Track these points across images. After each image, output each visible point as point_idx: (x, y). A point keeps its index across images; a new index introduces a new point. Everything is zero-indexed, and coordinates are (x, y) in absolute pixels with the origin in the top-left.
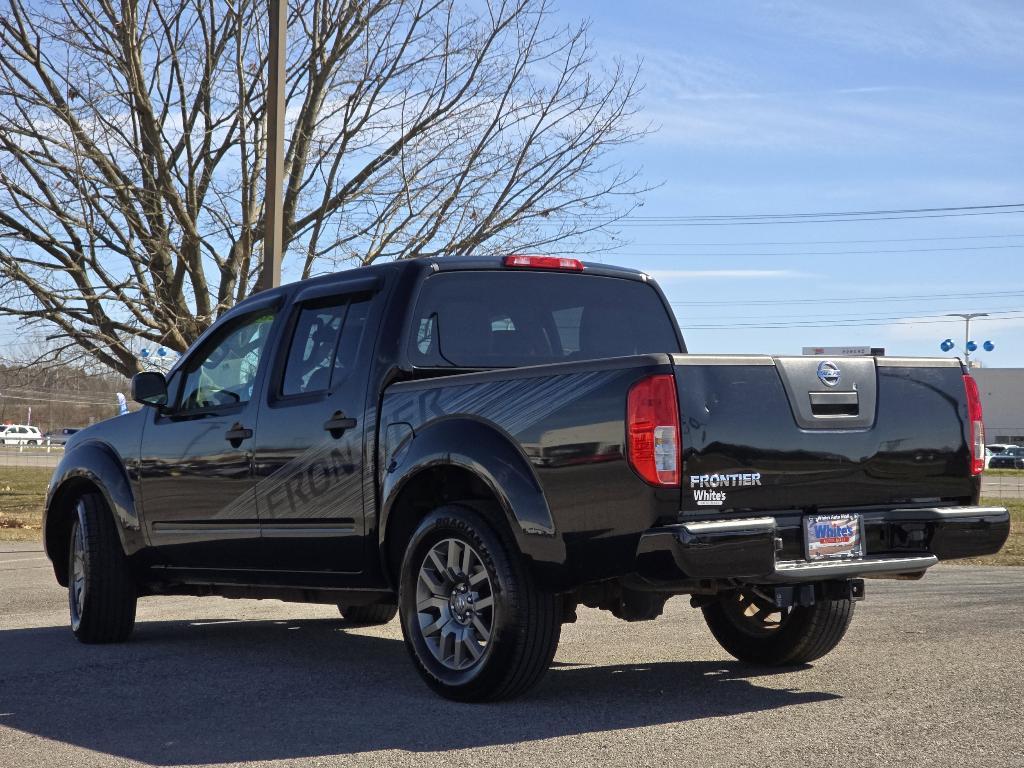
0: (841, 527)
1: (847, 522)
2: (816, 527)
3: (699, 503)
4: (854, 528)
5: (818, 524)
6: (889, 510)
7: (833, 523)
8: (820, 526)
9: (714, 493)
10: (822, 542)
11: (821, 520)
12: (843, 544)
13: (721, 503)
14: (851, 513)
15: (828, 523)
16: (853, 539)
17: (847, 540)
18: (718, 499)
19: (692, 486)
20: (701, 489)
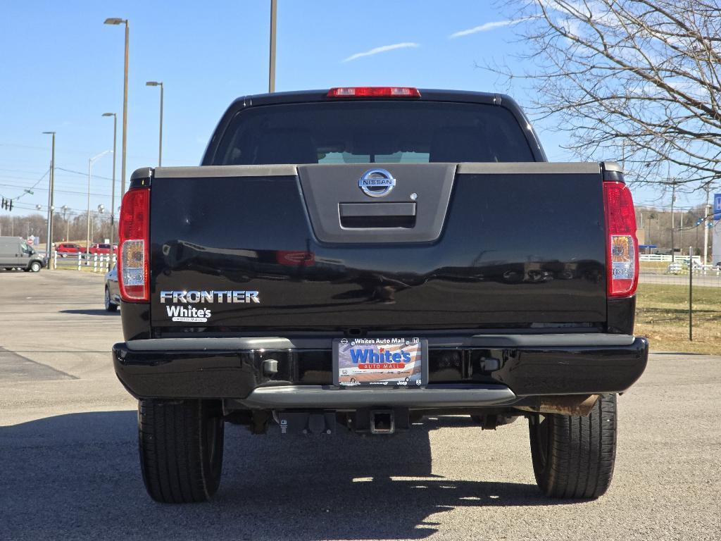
0: (392, 353)
1: (402, 347)
2: (352, 351)
3: (174, 319)
4: (414, 354)
5: (356, 348)
6: (470, 335)
7: (379, 347)
8: (359, 351)
9: (194, 309)
10: (361, 367)
11: (360, 344)
12: (396, 370)
13: (205, 320)
14: (409, 337)
15: (372, 347)
16: (410, 366)
17: (402, 366)
18: (202, 316)
19: (163, 301)
20: (176, 305)
